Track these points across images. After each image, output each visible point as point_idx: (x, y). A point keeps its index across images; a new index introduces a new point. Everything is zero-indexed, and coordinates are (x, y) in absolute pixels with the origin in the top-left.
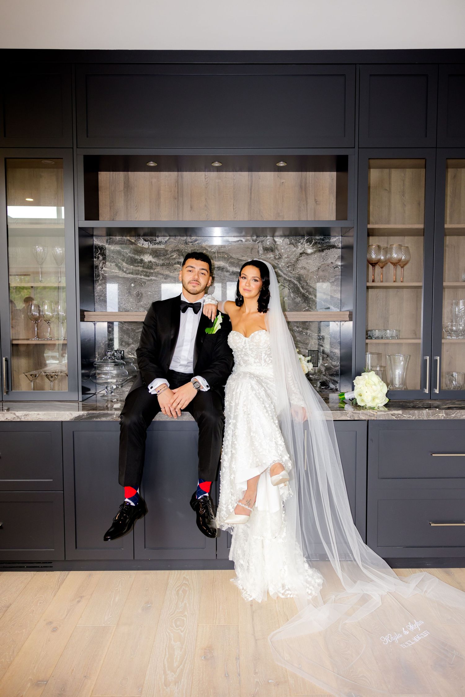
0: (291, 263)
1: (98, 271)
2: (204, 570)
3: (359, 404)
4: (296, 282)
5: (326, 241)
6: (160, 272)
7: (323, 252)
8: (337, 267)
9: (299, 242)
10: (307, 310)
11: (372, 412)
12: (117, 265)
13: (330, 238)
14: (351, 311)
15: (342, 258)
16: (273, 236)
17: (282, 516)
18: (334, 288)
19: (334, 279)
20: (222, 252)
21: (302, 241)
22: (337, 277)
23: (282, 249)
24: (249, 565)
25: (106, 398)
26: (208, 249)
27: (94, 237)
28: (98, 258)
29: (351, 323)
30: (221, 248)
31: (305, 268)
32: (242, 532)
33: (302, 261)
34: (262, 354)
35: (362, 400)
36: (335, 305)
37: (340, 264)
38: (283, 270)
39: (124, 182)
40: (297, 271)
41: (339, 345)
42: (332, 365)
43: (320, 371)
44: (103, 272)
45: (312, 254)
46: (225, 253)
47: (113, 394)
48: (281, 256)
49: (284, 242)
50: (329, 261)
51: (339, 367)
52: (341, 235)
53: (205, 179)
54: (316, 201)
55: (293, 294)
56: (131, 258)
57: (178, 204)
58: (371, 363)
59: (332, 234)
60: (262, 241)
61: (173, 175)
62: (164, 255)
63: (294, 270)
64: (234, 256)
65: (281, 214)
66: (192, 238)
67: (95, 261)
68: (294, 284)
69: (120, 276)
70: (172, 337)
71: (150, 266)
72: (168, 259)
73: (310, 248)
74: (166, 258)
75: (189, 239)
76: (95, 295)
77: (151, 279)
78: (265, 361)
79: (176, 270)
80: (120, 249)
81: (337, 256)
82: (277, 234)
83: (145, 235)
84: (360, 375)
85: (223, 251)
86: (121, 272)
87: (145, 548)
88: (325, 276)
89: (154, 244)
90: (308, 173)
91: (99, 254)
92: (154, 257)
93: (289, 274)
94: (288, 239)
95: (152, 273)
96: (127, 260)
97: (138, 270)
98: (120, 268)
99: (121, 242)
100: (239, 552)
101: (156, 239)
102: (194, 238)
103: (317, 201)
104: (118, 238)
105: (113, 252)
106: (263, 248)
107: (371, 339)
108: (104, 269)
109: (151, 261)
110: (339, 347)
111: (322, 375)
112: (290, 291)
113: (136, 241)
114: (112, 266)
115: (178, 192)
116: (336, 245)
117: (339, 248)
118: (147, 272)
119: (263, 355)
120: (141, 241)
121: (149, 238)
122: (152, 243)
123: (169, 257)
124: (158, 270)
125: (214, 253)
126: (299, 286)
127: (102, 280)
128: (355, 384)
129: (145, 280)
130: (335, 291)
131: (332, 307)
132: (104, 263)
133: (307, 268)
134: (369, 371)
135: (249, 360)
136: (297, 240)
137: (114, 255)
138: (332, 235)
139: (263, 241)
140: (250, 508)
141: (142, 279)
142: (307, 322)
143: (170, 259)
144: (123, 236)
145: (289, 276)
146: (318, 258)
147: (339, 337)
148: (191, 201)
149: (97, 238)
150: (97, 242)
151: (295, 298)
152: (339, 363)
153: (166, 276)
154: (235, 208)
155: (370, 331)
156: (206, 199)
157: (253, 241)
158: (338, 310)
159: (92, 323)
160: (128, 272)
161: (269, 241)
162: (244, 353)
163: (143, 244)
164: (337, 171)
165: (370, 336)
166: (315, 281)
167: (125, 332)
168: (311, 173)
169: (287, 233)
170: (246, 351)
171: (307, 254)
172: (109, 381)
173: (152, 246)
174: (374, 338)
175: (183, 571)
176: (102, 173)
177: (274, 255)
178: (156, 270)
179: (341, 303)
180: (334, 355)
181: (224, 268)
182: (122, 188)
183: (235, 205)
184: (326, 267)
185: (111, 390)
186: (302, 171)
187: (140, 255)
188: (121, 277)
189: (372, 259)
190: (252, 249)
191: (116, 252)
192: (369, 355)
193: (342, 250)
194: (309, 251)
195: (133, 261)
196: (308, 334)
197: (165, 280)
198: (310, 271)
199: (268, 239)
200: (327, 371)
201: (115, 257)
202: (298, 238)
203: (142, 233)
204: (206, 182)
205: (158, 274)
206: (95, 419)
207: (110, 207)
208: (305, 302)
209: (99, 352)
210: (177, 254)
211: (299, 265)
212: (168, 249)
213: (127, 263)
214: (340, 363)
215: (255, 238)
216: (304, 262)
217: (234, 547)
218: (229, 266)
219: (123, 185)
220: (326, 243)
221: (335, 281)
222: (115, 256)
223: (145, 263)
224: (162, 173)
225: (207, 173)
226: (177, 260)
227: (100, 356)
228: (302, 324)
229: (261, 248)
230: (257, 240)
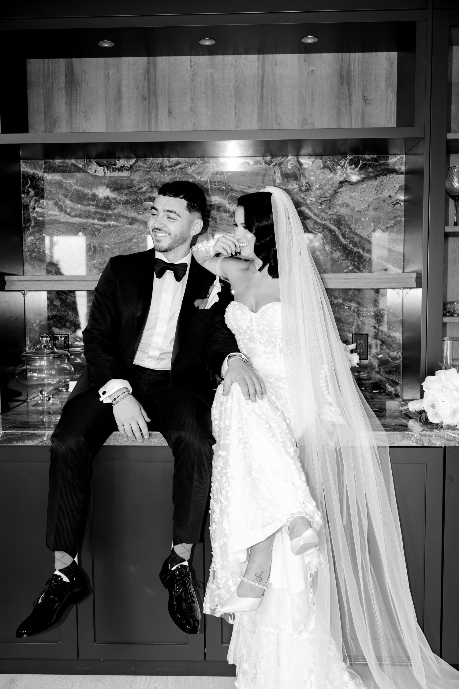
0: (325, 197)
1: (28, 214)
2: (186, 675)
3: (431, 420)
4: (333, 227)
5: (381, 162)
6: (123, 214)
7: (376, 179)
8: (398, 203)
9: (339, 165)
10: (352, 271)
11: (451, 434)
12: (56, 204)
13: (388, 157)
14: (420, 272)
15: (407, 189)
16: (297, 155)
17: (308, 597)
18: (394, 236)
19: (393, 222)
20: (218, 182)
21: (343, 163)
22: (399, 219)
23: (311, 176)
24: (256, 672)
25: (40, 408)
26: (196, 177)
27: (21, 161)
28: (28, 193)
29: (418, 292)
30: (217, 174)
31: (347, 206)
32: (249, 620)
33: (343, 194)
34: (276, 339)
35: (436, 414)
36: (395, 264)
37: (402, 197)
38: (313, 208)
39: (66, 74)
40: (335, 211)
41: (401, 326)
42: (390, 357)
43: (370, 367)
44: (35, 215)
45: (358, 182)
46: (222, 182)
47: (51, 401)
48: (309, 186)
49: (315, 165)
50: (386, 194)
51: (401, 359)
52: (404, 152)
53: (191, 66)
54: (365, 99)
55: (329, 246)
56: (78, 192)
57: (149, 107)
58: (452, 355)
59: (392, 150)
60: (280, 164)
61: (142, 61)
62: (129, 188)
63: (330, 209)
64: (236, 187)
65: (310, 121)
66: (171, 161)
67: (23, 198)
68: (331, 231)
69: (62, 220)
70: (139, 314)
71: (107, 204)
72: (135, 193)
73: (355, 174)
74: (131, 192)
75: (166, 162)
76: (24, 251)
77: (109, 225)
78: (281, 350)
79: (146, 210)
80: (61, 178)
81: (397, 186)
82: (303, 151)
83: (99, 156)
84: (433, 374)
85: (219, 179)
86: (62, 214)
87: (95, 641)
88: (379, 218)
89: (113, 171)
90: (352, 54)
91: (28, 187)
92: (113, 190)
93: (323, 214)
94: (321, 159)
95: (109, 216)
96: (72, 196)
97: (89, 211)
98: (61, 208)
99: (62, 168)
100: (244, 650)
101: (115, 163)
102: (174, 160)
103: (367, 99)
104: (57, 162)
105: (50, 183)
106: (282, 175)
107: (452, 316)
108: (37, 209)
109: (108, 197)
110: (401, 329)
111: (374, 373)
112: (323, 242)
113: (85, 166)
114: (49, 205)
115: (149, 89)
116: (397, 168)
117: (402, 173)
118: (102, 214)
119: (279, 341)
120: (93, 166)
121: (105, 161)
122: (109, 168)
123: (136, 191)
124: (119, 210)
125: (206, 183)
126: (337, 233)
127: (34, 227)
128: (424, 389)
129: (99, 226)
130: (395, 241)
131: (390, 266)
132: (36, 201)
133: (351, 205)
134: (446, 369)
135: (256, 349)
136: (335, 161)
137: (51, 188)
138: (390, 153)
139: (282, 163)
140: (261, 586)
141: (94, 224)
142: (350, 289)
143: (138, 193)
144: (65, 158)
145: (322, 219)
146: (368, 190)
147: (401, 313)
148: (169, 102)
149: (26, 162)
150: (25, 168)
151: (332, 253)
152: (400, 354)
153: (132, 220)
154: (238, 112)
155: (450, 303)
156: (192, 99)
157: (266, 163)
158: (400, 271)
159: (19, 293)
160: (73, 214)
161: (291, 164)
162: (249, 338)
163: (96, 171)
164: (398, 51)
165: (449, 312)
166: (363, 225)
167: (70, 307)
168: (357, 54)
169: (319, 150)
170: (251, 333)
171: (352, 184)
172: (46, 382)
173: (109, 174)
174: (456, 315)
175: (154, 677)
176: (32, 60)
177: (299, 185)
178: (115, 211)
179: (405, 260)
180: (393, 341)
181: (221, 207)
182: (62, 84)
183: (237, 108)
184: (380, 203)
185: (48, 396)
186: (342, 52)
187: (92, 188)
188: (63, 223)
189: (453, 189)
190: (265, 175)
191: (55, 183)
192: (449, 342)
193: (407, 176)
194: (355, 178)
195: (80, 198)
196: (353, 308)
197: (130, 226)
198: (356, 210)
199: (289, 160)
200: (382, 366)
201: (53, 192)
202: (337, 158)
203: (94, 153)
204: (193, 71)
205: (119, 216)
206: (15, 444)
207: (45, 114)
208: (347, 258)
209: (30, 338)
210: (148, 185)
211: (339, 201)
212: (134, 178)
213: (71, 200)
214: (402, 354)
215: (268, 158)
216: (346, 195)
217: (237, 644)
218: (229, 203)
219: (64, 80)
220: (382, 164)
221: (395, 225)
222: (53, 190)
223: (99, 200)
224: (124, 59)
225: (193, 58)
226: (148, 195)
227: (33, 343)
228: (343, 292)
229: (279, 175)
230: (272, 162)
